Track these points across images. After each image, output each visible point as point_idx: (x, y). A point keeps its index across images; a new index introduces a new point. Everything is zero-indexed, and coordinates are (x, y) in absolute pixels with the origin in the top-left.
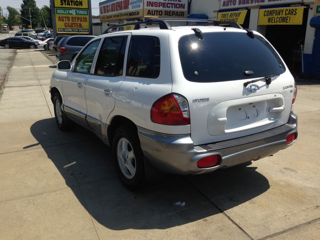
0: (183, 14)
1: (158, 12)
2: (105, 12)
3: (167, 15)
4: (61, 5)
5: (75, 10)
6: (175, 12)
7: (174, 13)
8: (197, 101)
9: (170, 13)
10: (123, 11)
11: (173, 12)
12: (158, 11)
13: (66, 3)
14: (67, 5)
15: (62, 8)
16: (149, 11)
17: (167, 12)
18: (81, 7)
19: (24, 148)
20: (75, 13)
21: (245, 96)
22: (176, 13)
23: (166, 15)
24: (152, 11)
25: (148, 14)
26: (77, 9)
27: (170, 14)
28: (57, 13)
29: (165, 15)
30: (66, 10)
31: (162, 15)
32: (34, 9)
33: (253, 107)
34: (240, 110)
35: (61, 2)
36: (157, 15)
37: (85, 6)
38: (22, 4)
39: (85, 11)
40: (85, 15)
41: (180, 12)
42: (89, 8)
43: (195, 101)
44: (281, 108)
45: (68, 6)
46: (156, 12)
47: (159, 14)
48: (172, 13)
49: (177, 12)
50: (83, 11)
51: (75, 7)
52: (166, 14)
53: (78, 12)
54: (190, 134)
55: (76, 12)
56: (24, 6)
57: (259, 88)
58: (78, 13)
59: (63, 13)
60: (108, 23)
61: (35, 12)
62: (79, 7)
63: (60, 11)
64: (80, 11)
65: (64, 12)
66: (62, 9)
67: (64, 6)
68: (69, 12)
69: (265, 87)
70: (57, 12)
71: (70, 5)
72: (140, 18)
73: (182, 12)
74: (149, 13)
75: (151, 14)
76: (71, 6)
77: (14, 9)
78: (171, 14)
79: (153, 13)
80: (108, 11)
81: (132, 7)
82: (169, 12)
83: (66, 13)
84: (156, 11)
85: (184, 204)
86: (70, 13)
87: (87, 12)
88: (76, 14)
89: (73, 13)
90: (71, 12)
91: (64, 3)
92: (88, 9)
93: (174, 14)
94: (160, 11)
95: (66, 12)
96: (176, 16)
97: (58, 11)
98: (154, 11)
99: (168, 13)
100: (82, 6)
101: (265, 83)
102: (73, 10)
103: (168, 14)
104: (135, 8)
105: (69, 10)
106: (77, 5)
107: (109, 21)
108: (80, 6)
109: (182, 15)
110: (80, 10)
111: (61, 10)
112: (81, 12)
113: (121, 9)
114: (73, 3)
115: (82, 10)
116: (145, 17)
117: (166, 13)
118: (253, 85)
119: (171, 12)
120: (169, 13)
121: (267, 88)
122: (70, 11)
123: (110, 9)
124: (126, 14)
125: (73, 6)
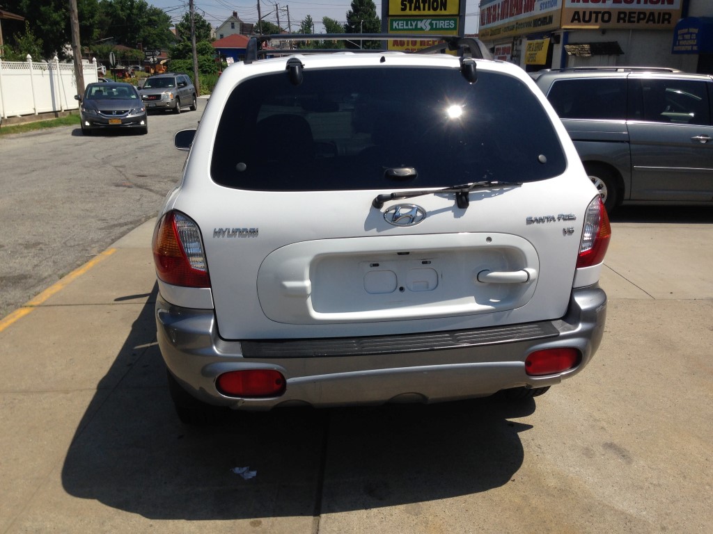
0: (667, 17)
1: (600, 16)
2: (489, 22)
3: (625, 22)
4: (404, 9)
5: (429, 21)
6: (644, 14)
7: (642, 16)
8: (226, 233)
9: (633, 15)
10: (524, 16)
11: (640, 13)
12: (600, 12)
13: (413, 5)
14: (415, 10)
15: (401, 18)
16: (577, 13)
17: (625, 13)
18: (443, 12)
19: (116, 300)
20: (429, 27)
21: (374, 231)
22: (649, 16)
23: (621, 21)
24: (584, 13)
25: (572, 21)
26: (434, 18)
27: (632, 19)
28: (392, 29)
29: (618, 21)
30: (411, 20)
31: (609, 20)
32: (370, 22)
33: (423, 263)
34: (375, 268)
35: (402, 4)
36: (596, 21)
37: (452, 9)
38: (350, 12)
39: (450, 20)
40: (449, 29)
41: (659, 14)
42: (461, 14)
43: (219, 232)
44: (520, 274)
45: (417, 12)
46: (594, 16)
47: (603, 20)
48: (636, 15)
49: (652, 14)
50: (446, 22)
51: (432, 12)
52: (622, 19)
53: (436, 24)
54: (214, 310)
55: (431, 24)
56: (352, 16)
57: (425, 215)
58: (434, 27)
59: (405, 27)
60: (492, 46)
61: (372, 27)
62: (438, 12)
63: (398, 24)
64: (441, 22)
65: (407, 25)
66: (403, 20)
67: (408, 12)
68: (416, 25)
69: (450, 214)
70: (392, 25)
71: (420, 10)
72: (555, 30)
73: (664, 14)
74: (576, 17)
75: (579, 21)
76: (422, 13)
77: (336, 22)
78: (636, 19)
79: (587, 18)
80: (494, 20)
81: (541, 7)
82: (630, 13)
83: (411, 27)
84: (595, 12)
85: (254, 473)
86: (419, 27)
87: (455, 23)
88: (432, 29)
89: (424, 28)
90: (420, 25)
91: (408, 5)
92: (458, 15)
93: (643, 19)
94: (605, 13)
95: (411, 25)
96: (647, 22)
97: (395, 25)
98: (591, 13)
99: (625, 16)
100: (445, 9)
101: (452, 203)
102: (424, 21)
103: (627, 19)
104: (546, 7)
105: (417, 20)
106: (435, 9)
107: (494, 41)
108: (441, 9)
109: (664, 20)
110: (439, 20)
111: (400, 22)
112: (441, 24)
113: (519, 12)
114: (427, 5)
115: (444, 20)
116: (565, 29)
117: (622, 16)
118: (404, 206)
119: (635, 13)
120: (630, 17)
121: (457, 216)
122: (419, 22)
123: (498, 14)
124: (528, 24)
125: (427, 12)
